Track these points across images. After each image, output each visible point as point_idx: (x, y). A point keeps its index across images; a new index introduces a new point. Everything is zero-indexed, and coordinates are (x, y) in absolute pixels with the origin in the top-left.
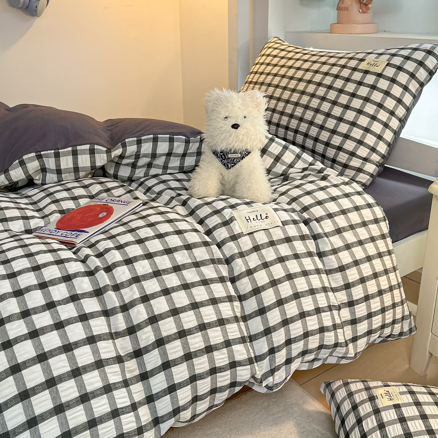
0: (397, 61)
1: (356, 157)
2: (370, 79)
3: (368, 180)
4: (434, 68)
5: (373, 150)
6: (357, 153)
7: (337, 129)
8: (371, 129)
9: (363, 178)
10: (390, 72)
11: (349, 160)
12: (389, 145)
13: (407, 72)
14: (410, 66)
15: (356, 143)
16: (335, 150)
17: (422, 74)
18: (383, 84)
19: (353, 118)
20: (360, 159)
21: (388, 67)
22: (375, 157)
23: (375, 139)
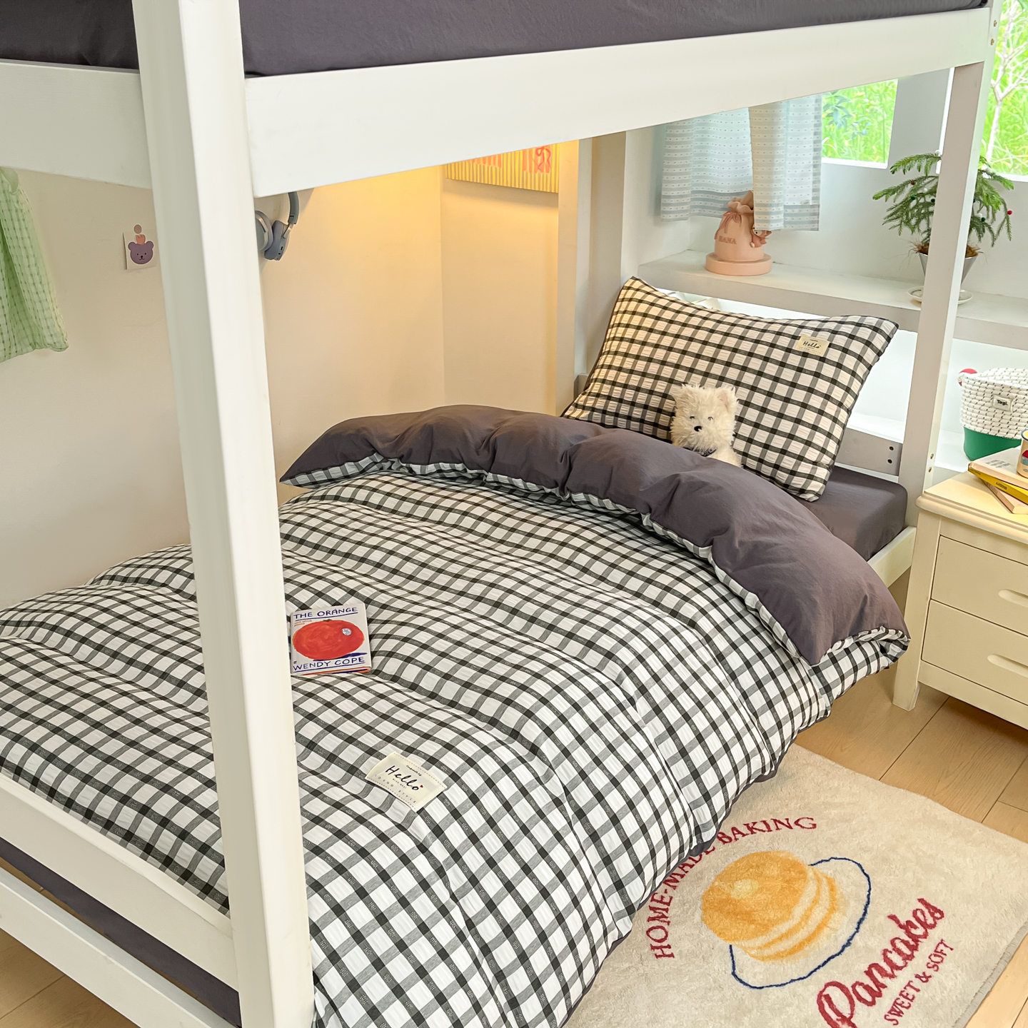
0: (840, 340)
1: (805, 461)
2: (811, 365)
3: (822, 488)
4: (882, 347)
5: (823, 451)
6: (806, 456)
7: (778, 427)
8: (819, 426)
9: (816, 486)
10: (834, 355)
11: (797, 465)
12: (839, 443)
13: (854, 354)
14: (856, 347)
15: (803, 445)
16: (778, 454)
17: (869, 355)
18: (828, 370)
19: (796, 414)
20: (810, 463)
21: (831, 349)
22: (826, 460)
23: (825, 437)
